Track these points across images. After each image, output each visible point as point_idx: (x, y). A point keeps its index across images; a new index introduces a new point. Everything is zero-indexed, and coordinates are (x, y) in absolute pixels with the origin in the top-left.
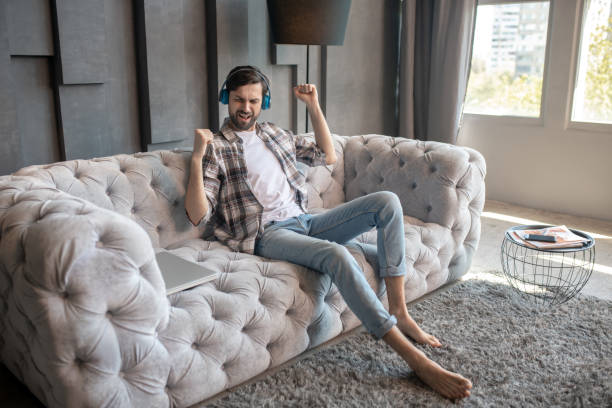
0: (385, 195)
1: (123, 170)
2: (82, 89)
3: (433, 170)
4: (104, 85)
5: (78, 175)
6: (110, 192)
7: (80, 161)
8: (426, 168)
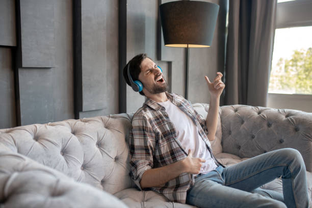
0: (290, 151)
1: (74, 133)
2: (35, 71)
3: (296, 130)
4: (51, 69)
5: (37, 138)
6: (64, 152)
7: (38, 125)
8: (291, 128)
